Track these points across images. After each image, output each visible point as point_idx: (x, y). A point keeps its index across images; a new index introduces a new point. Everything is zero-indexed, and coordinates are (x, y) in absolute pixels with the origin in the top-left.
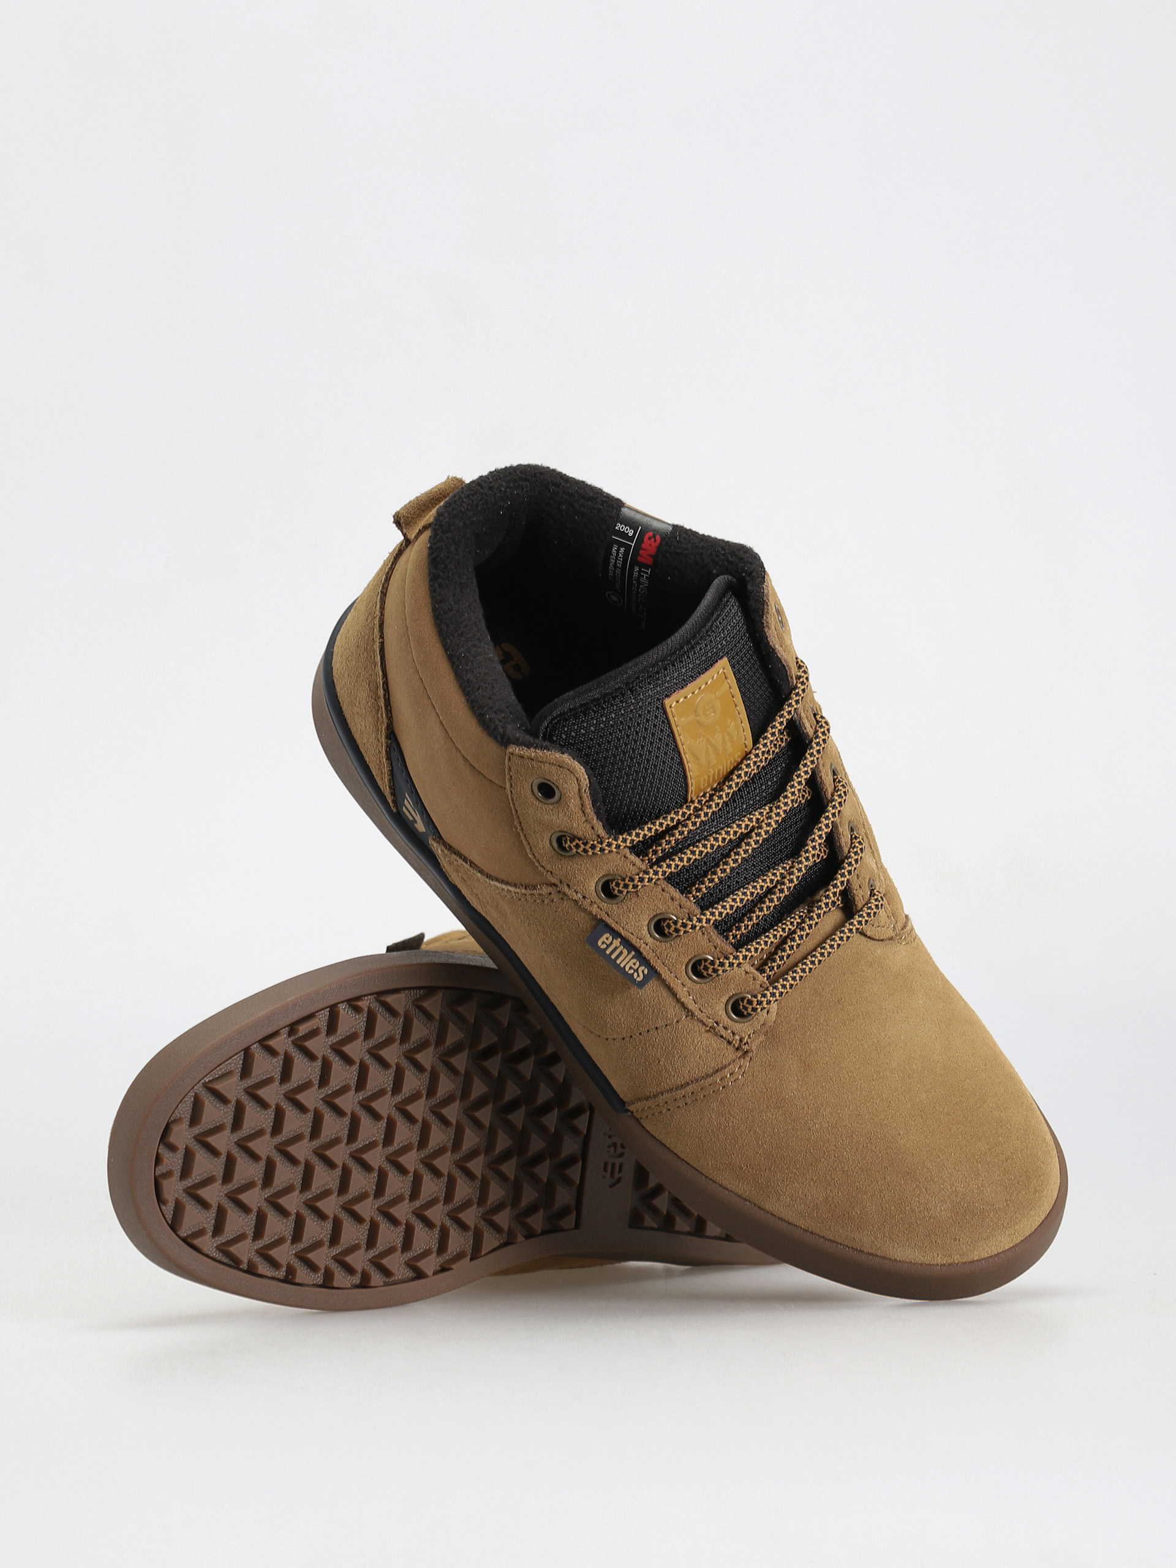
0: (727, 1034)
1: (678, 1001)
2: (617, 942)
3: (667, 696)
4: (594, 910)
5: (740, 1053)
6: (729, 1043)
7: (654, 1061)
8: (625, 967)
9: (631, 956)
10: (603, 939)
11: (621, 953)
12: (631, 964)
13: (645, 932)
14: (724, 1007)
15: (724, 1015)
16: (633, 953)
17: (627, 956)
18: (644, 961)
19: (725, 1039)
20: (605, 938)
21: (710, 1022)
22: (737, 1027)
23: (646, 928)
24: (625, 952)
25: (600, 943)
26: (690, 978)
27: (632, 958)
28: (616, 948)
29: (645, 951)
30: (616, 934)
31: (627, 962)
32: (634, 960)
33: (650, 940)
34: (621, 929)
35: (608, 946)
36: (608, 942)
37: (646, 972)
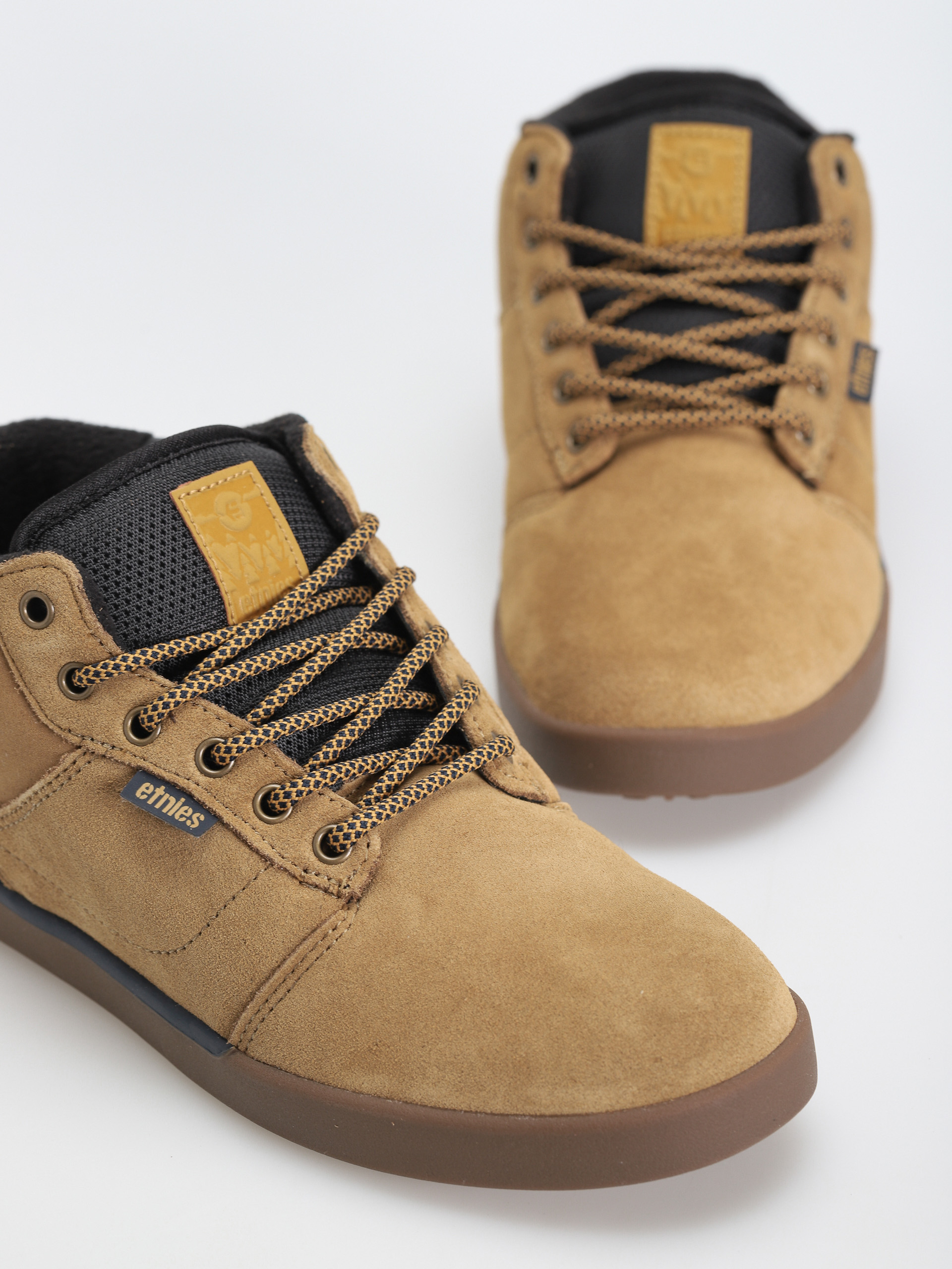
0: (322, 881)
1: (250, 847)
2: (161, 791)
3: (173, 488)
4: (127, 758)
5: (343, 901)
6: (326, 891)
7: (239, 945)
8: (173, 815)
9: (180, 804)
10: (143, 788)
11: (167, 802)
12: (181, 812)
13: (192, 769)
14: (310, 847)
15: (313, 858)
16: (183, 800)
17: (175, 804)
18: (198, 805)
19: (320, 888)
20: (144, 789)
21: (298, 871)
22: (332, 870)
23: (193, 764)
24: (173, 800)
25: (138, 794)
26: (261, 819)
27: (184, 805)
28: (160, 797)
29: (199, 793)
30: (158, 781)
31: (176, 808)
32: (186, 808)
33: (202, 779)
34: (163, 771)
35: (150, 796)
36: (149, 792)
37: (202, 818)
